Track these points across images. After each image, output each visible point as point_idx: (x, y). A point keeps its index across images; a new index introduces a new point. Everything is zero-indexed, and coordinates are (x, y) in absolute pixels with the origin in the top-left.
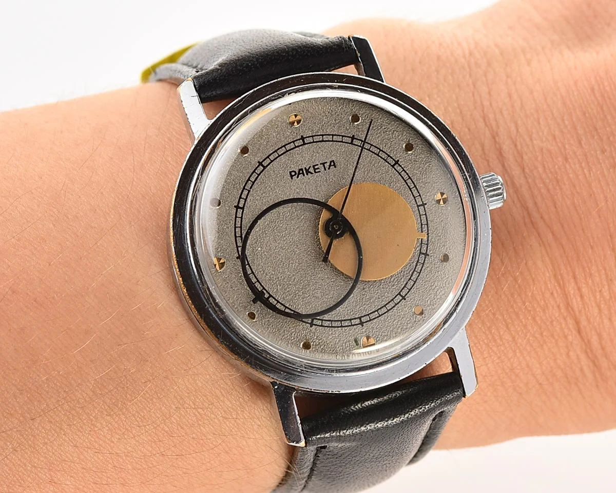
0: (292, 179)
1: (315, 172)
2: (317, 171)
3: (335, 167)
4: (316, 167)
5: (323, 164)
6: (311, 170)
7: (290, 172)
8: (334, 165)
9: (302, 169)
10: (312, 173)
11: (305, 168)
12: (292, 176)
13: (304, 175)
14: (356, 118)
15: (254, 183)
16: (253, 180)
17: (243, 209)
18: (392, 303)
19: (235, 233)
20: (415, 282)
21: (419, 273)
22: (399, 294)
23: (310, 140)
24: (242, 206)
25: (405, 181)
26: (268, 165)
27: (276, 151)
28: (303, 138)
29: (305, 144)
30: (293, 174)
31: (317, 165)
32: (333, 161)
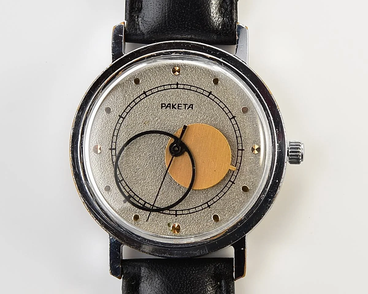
0: (162, 108)
1: (178, 109)
3: (192, 109)
5: (185, 105)
7: (162, 104)
8: (192, 108)
9: (170, 104)
11: (173, 104)
12: (162, 107)
13: (170, 109)
14: (216, 81)
15: (136, 104)
16: (136, 102)
17: (124, 118)
18: (200, 208)
19: (114, 133)
20: (220, 198)
21: (225, 193)
22: (207, 203)
23: (182, 87)
24: (124, 117)
25: (235, 131)
26: (149, 95)
27: (157, 87)
28: (177, 84)
29: (177, 88)
30: (164, 105)
31: (181, 104)
32: (192, 105)
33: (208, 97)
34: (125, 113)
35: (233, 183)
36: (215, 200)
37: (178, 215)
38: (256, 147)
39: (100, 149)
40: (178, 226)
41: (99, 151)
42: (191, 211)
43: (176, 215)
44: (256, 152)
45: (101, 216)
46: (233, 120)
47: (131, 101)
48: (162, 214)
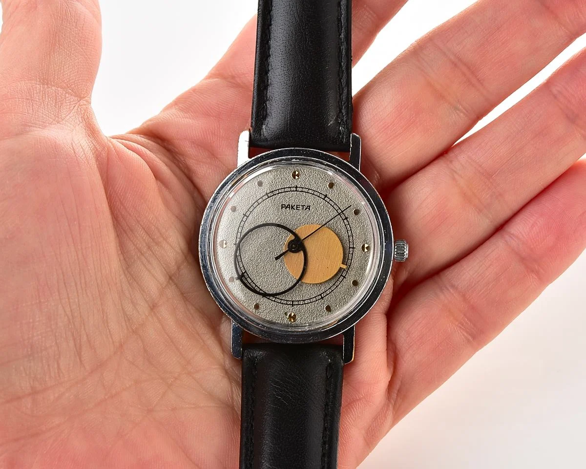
1: (297, 209)
3: (309, 210)
5: (303, 206)
7: (282, 205)
9: (289, 205)
11: (292, 205)
12: (282, 207)
13: (289, 209)
14: (331, 185)
15: (259, 204)
17: (248, 217)
18: (315, 299)
19: (238, 229)
20: (332, 291)
21: (337, 287)
22: (321, 295)
23: (300, 190)
25: (347, 231)
26: (271, 196)
27: (278, 190)
28: (296, 187)
29: (296, 191)
30: (284, 206)
31: (299, 205)
32: (309, 206)
33: (324, 199)
34: (249, 212)
35: (344, 277)
36: (328, 292)
37: (295, 305)
38: (366, 246)
39: (226, 244)
40: (295, 315)
41: (225, 246)
42: (306, 302)
43: (293, 305)
44: (366, 250)
45: (225, 305)
46: (345, 221)
47: (254, 202)
48: (280, 304)
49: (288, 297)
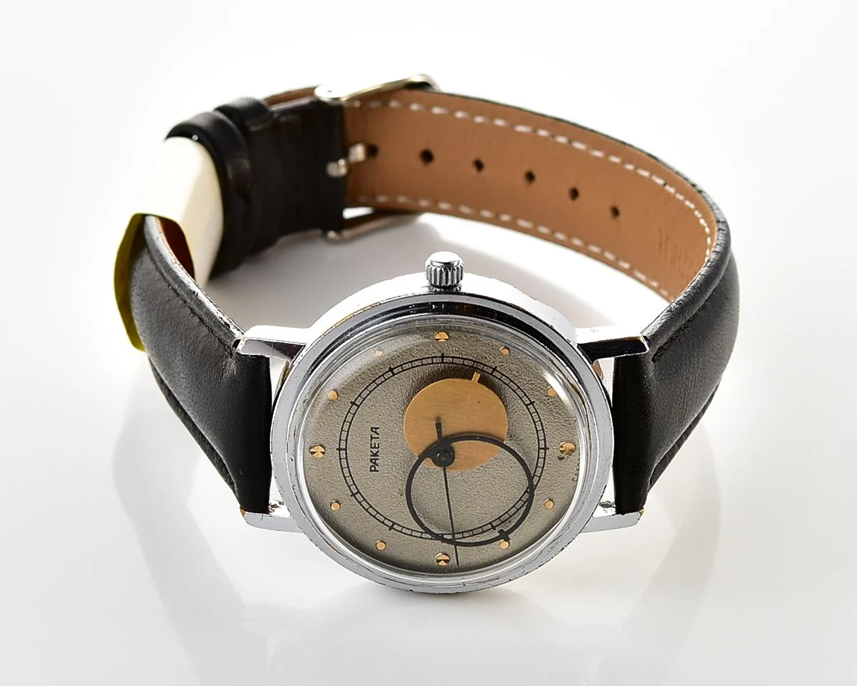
0: (378, 471)
1: (378, 448)
2: (377, 446)
3: (378, 428)
4: (373, 446)
5: (372, 438)
6: (375, 451)
7: (371, 471)
8: (376, 428)
9: (371, 460)
10: (378, 451)
11: (371, 456)
12: (375, 470)
13: (378, 459)
15: (371, 507)
16: (368, 506)
17: (394, 523)
18: (535, 415)
20: (519, 387)
21: (512, 381)
22: (527, 405)
23: (343, 442)
24: (391, 523)
25: (413, 367)
26: (357, 489)
27: (345, 477)
28: (339, 449)
29: (346, 449)
30: (373, 469)
31: (371, 444)
32: (372, 428)
33: (358, 406)
34: (386, 522)
35: (495, 369)
36: (522, 395)
37: (545, 445)
42: (540, 428)
43: (546, 448)
46: (395, 371)
47: (368, 514)
48: (545, 468)
49: (532, 457)
